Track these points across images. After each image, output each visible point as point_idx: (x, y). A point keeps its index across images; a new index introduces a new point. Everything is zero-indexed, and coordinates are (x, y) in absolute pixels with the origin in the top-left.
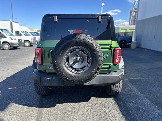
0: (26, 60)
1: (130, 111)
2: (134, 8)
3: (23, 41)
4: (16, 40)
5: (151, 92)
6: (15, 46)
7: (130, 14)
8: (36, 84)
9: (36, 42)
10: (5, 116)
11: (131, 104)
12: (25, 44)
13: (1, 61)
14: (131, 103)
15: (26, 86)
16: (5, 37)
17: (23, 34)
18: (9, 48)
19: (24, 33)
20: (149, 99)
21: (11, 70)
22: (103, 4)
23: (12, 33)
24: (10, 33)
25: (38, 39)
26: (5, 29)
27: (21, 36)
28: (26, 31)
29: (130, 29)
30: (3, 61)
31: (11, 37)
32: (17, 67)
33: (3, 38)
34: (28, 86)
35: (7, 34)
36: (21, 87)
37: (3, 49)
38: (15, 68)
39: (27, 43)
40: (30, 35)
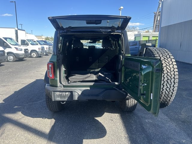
0: (33, 73)
1: (145, 127)
2: (158, 11)
3: (29, 52)
4: (21, 50)
5: (169, 108)
6: (21, 57)
7: (155, 18)
8: (48, 99)
9: (44, 52)
10: (17, 131)
11: (146, 121)
12: (32, 54)
13: (7, 75)
14: (147, 119)
15: (36, 102)
16: (10, 47)
17: (29, 43)
18: (14, 59)
19: (31, 42)
20: (167, 115)
21: (18, 84)
22: (122, 7)
23: (17, 42)
24: (15, 42)
25: (47, 48)
26: (9, 38)
27: (28, 46)
28: (32, 40)
29: (153, 37)
30: (9, 74)
31: (17, 46)
32: (25, 81)
33: (7, 49)
34: (38, 102)
35: (11, 43)
36: (31, 103)
37: (8, 61)
38: (23, 83)
39: (34, 54)
40: (37, 44)
